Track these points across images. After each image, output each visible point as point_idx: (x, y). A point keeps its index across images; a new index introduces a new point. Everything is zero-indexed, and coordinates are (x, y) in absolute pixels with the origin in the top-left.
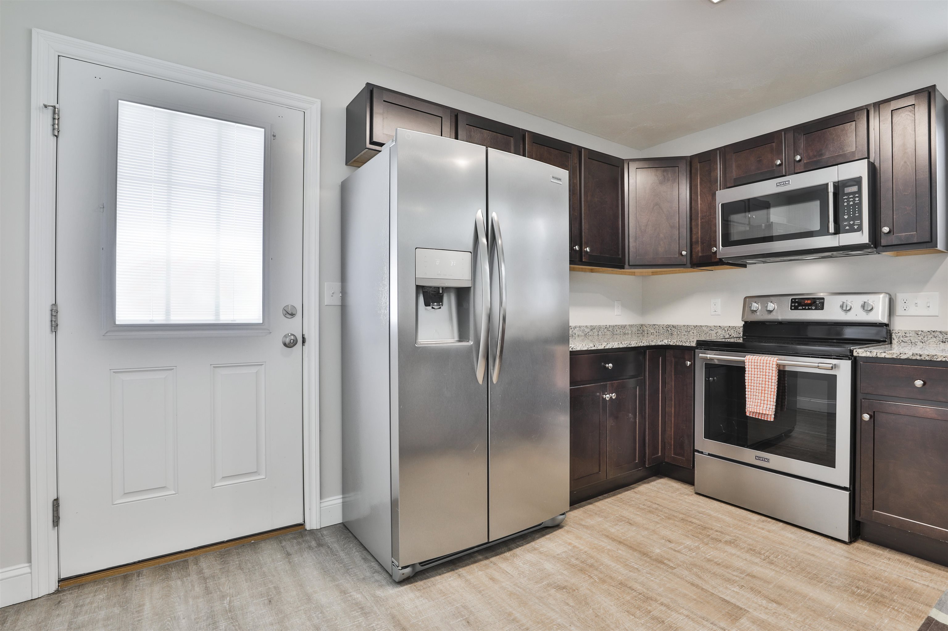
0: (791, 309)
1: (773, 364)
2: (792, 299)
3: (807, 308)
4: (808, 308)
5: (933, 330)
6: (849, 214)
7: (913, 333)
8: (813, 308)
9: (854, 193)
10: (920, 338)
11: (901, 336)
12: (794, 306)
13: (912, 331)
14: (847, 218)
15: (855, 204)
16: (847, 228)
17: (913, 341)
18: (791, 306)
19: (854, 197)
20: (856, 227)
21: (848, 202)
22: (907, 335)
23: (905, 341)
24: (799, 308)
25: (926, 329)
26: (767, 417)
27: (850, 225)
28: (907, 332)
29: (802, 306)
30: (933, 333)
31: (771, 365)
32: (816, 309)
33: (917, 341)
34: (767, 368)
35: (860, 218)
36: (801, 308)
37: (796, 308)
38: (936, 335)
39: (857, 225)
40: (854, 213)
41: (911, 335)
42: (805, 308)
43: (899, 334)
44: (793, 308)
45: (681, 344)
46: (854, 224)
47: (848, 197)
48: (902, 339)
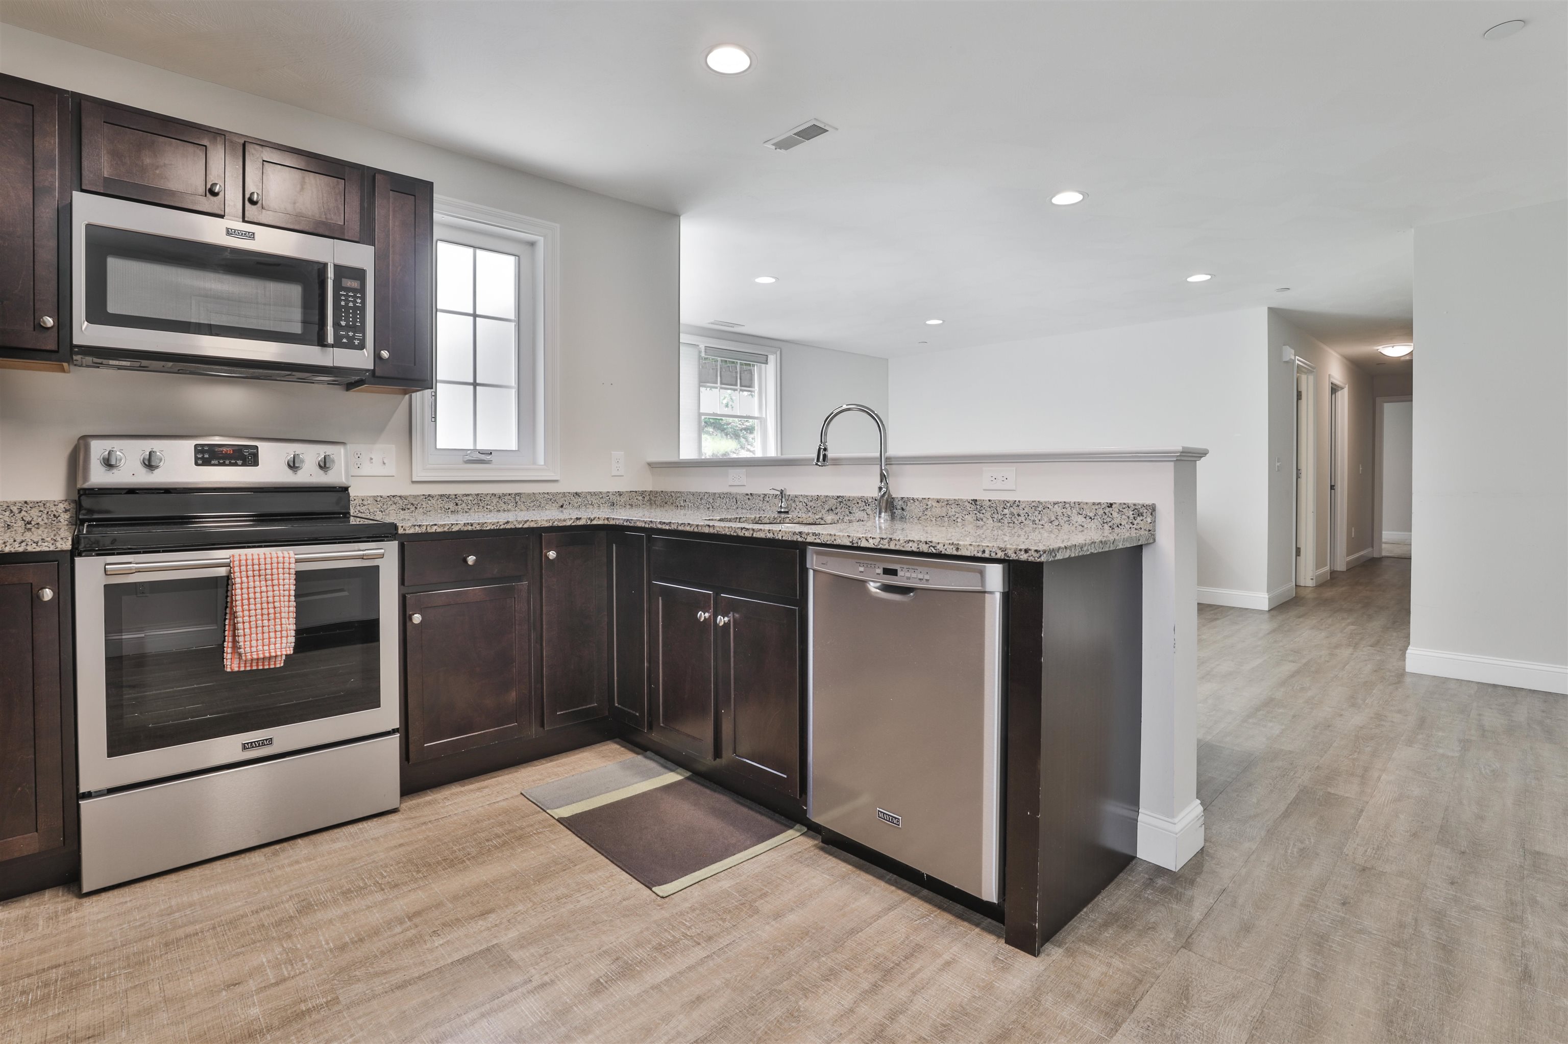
0: (197, 464)
1: (290, 563)
2: (196, 446)
3: (227, 462)
4: (230, 462)
5: (393, 495)
6: (347, 320)
7: (372, 499)
8: (240, 462)
9: (354, 290)
10: (379, 506)
11: (358, 504)
12: (203, 458)
13: (370, 497)
14: (344, 325)
15: (355, 308)
16: (345, 340)
17: (372, 511)
18: (196, 459)
19: (355, 297)
20: (356, 342)
21: (347, 301)
22: (365, 503)
23: (362, 511)
24: (213, 462)
25: (385, 494)
26: (275, 662)
27: (347, 337)
28: (365, 499)
29: (218, 458)
30: (392, 499)
31: (286, 565)
32: (243, 465)
33: (375, 510)
34: (281, 571)
35: (362, 329)
36: (216, 462)
37: (206, 462)
38: (396, 501)
39: (358, 339)
40: (355, 318)
41: (369, 502)
42: (224, 462)
43: (355, 502)
44: (200, 462)
45: (21, 549)
46: (353, 338)
47: (347, 294)
48: (358, 508)
